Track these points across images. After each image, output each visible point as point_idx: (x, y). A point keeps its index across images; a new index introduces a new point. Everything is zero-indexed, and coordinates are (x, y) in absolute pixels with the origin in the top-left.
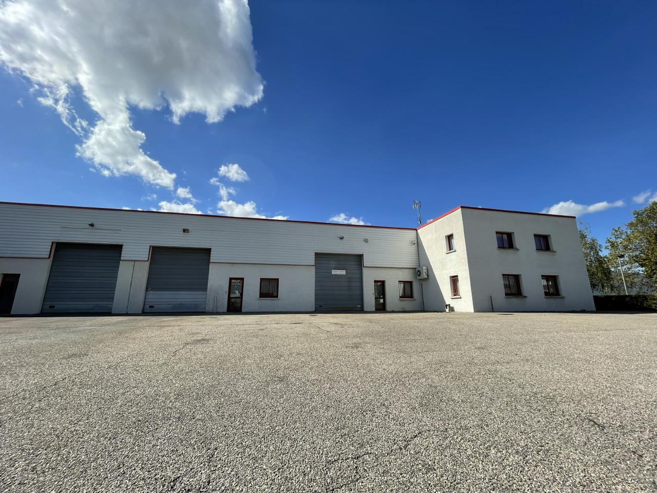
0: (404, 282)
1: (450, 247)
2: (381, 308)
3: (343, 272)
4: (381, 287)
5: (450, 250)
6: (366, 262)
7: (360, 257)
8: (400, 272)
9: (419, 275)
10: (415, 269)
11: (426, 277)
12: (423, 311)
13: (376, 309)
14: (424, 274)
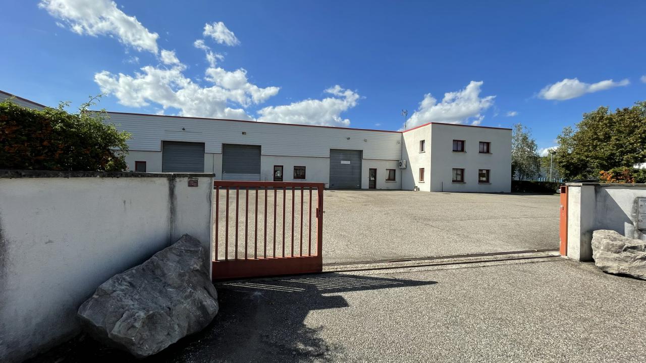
0: (390, 170)
1: (422, 149)
2: (373, 186)
3: (349, 162)
4: (373, 172)
5: (422, 150)
6: (365, 156)
7: (360, 152)
8: (388, 163)
9: (401, 166)
10: (398, 161)
11: (405, 167)
12: (401, 190)
13: (369, 188)
14: (404, 165)
